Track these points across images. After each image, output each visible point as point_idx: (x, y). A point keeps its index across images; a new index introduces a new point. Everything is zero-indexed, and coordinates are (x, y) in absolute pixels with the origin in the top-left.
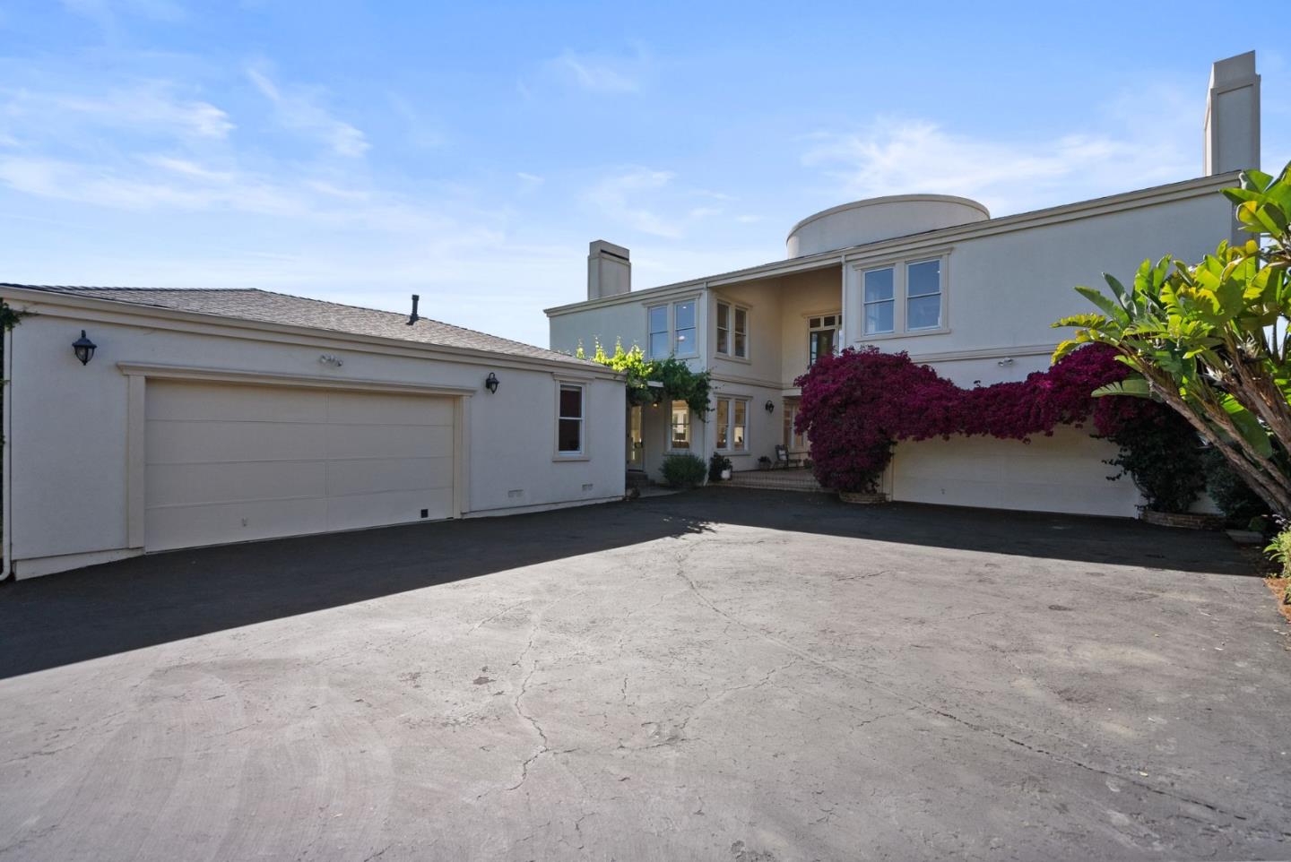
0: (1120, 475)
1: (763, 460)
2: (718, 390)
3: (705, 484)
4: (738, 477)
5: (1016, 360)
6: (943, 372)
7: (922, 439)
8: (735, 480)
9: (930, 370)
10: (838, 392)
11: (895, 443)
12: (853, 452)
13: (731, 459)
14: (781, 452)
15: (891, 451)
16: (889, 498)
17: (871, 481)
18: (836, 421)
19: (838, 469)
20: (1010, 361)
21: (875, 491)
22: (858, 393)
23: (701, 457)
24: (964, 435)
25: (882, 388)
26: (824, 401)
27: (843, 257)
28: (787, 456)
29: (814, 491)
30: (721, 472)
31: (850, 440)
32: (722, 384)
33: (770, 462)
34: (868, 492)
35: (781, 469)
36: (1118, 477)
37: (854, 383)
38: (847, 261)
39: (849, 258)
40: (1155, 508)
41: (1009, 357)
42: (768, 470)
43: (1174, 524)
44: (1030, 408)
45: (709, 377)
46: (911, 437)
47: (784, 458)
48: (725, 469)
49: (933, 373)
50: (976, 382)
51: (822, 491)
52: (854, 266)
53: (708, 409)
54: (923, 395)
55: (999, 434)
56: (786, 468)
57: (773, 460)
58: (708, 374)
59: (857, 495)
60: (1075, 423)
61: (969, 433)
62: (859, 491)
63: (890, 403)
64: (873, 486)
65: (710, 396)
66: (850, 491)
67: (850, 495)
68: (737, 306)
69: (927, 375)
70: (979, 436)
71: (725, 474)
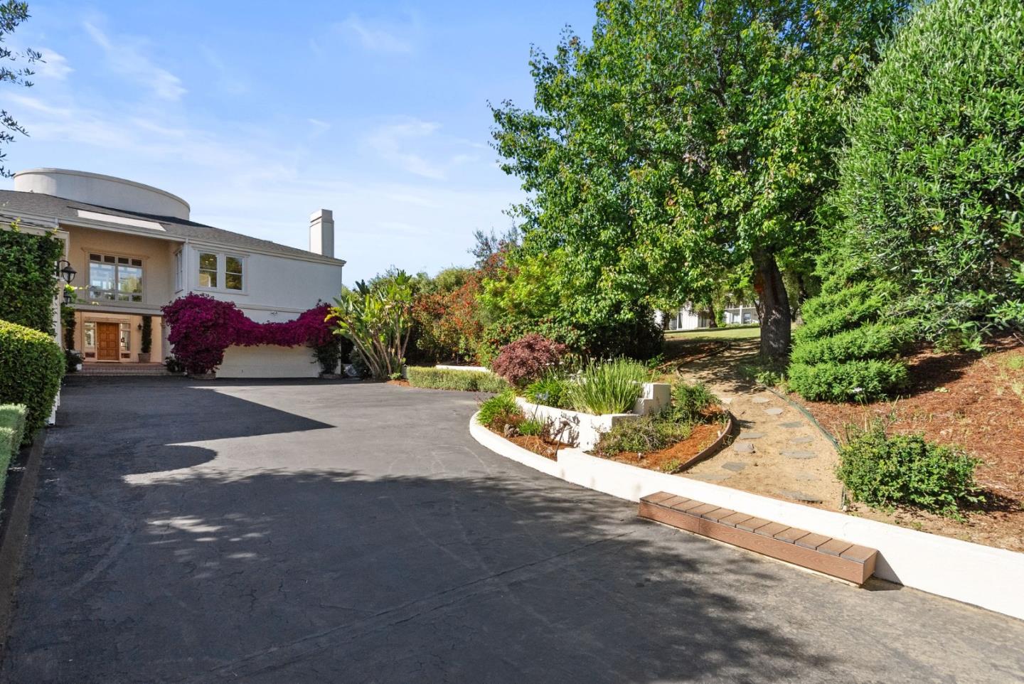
5: (278, 312)
6: (247, 314)
27: (187, 240)
30: (75, 365)
36: (315, 362)
38: (189, 243)
39: (191, 241)
40: (323, 373)
41: (276, 312)
43: (333, 377)
48: (78, 364)
52: (193, 247)
55: (280, 345)
61: (268, 344)
69: (239, 314)
71: (79, 367)
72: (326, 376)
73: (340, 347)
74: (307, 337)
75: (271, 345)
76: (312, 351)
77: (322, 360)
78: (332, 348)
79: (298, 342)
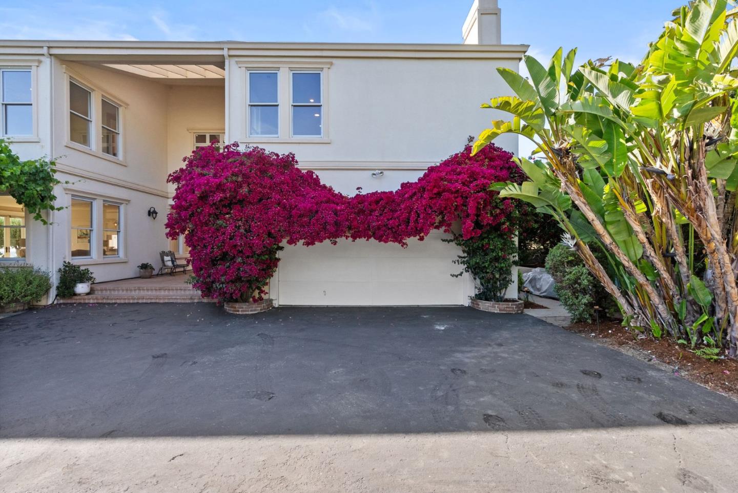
0: (462, 273)
1: (144, 267)
2: (70, 186)
3: (50, 302)
4: (102, 290)
5: (385, 172)
6: (325, 179)
7: (313, 243)
8: (98, 294)
9: (315, 177)
10: (220, 188)
11: (281, 248)
12: (239, 260)
13: (91, 269)
14: (166, 258)
15: (277, 256)
16: (276, 304)
17: (259, 288)
18: (220, 222)
19: (223, 279)
20: (379, 173)
21: (261, 299)
22: (245, 190)
23: (43, 269)
24: (350, 239)
25: (270, 188)
26: (203, 197)
27: (226, 50)
28: (173, 261)
29: (196, 301)
30: (75, 285)
31: (236, 246)
32: (78, 179)
33: (152, 269)
34: (255, 301)
35: (167, 274)
36: (461, 274)
37: (240, 179)
38: (230, 56)
39: (233, 53)
40: (479, 297)
41: (379, 170)
42: (151, 277)
43: (500, 310)
44: (410, 213)
45: (54, 168)
46: (302, 241)
47: (170, 264)
48: (82, 282)
49: (317, 180)
50: (358, 189)
51: (205, 300)
52: (237, 62)
53: (52, 208)
54: (312, 198)
55: (380, 238)
56: (172, 274)
57: (157, 266)
58: (53, 163)
59: (244, 306)
60: (444, 228)
61: (354, 237)
62: (245, 301)
63: (279, 204)
64: (259, 293)
65: (57, 191)
66: (236, 301)
67: (237, 305)
68: (103, 96)
69: (310, 179)
70: (363, 240)
71: (82, 288)
72: (485, 306)
73: (516, 240)
74: (438, 219)
75: (361, 241)
76: (457, 251)
77: (476, 270)
78: (499, 243)
79: (420, 231)
